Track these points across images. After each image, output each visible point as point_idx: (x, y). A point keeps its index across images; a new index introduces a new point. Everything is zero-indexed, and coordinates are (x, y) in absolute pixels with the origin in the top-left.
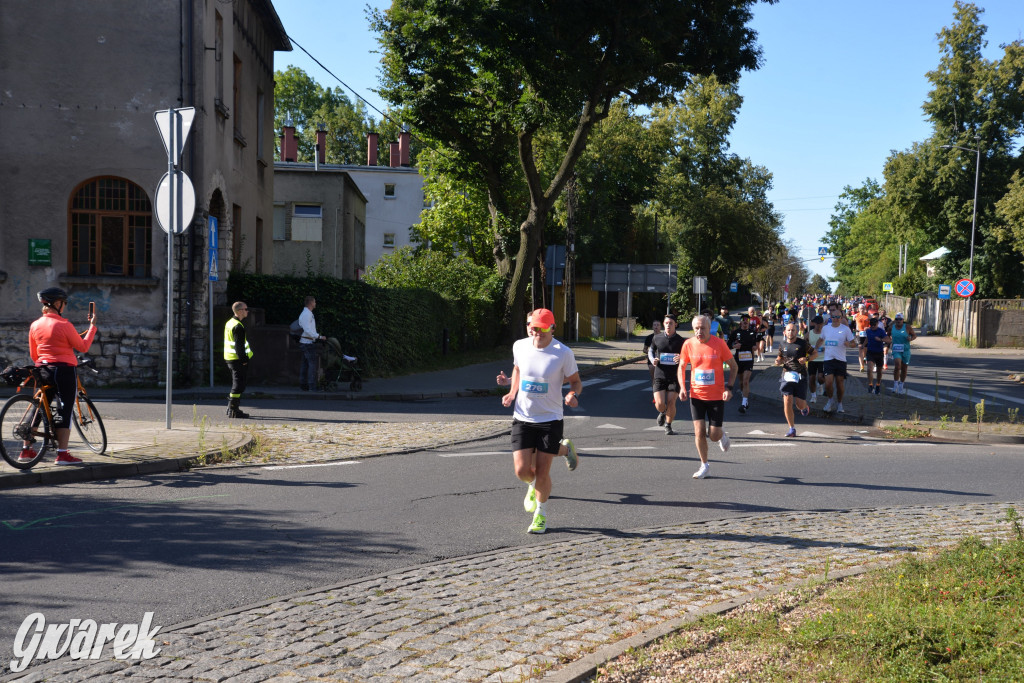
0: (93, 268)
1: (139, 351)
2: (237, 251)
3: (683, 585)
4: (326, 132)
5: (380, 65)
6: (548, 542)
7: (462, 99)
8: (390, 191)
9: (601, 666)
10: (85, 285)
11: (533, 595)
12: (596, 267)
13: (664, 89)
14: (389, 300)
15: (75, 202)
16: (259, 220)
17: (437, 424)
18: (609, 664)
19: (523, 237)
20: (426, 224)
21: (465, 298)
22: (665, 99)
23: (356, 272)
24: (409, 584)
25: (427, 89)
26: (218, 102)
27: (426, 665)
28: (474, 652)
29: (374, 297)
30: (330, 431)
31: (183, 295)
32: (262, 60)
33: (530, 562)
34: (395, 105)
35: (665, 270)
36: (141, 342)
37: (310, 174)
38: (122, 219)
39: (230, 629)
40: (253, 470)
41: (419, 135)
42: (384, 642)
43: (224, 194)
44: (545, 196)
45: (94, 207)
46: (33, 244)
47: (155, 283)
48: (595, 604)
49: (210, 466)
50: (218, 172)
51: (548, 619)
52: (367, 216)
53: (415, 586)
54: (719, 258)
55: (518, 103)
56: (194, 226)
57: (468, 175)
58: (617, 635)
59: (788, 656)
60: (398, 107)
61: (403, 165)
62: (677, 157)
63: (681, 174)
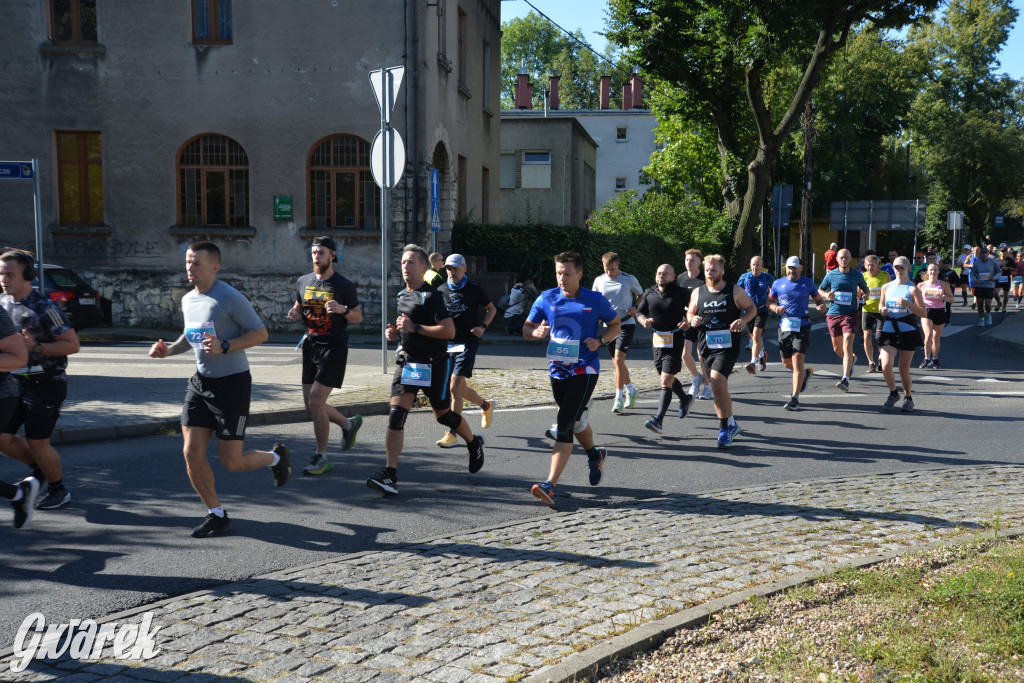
0: (329, 221)
1: (370, 299)
2: (461, 201)
3: (842, 537)
4: (559, 78)
5: (607, 7)
6: (718, 490)
8: (622, 134)
9: (717, 612)
11: (684, 541)
12: (835, 205)
13: (914, 9)
14: (607, 245)
15: (313, 160)
16: (485, 170)
18: (726, 611)
19: (751, 177)
20: (655, 166)
21: (691, 241)
22: (917, 19)
23: (586, 217)
24: (568, 527)
25: (655, 27)
26: (441, 57)
27: (555, 603)
28: (606, 595)
29: (592, 243)
30: (536, 377)
32: (488, 11)
34: (621, 47)
35: (912, 206)
36: (372, 290)
37: (540, 121)
38: (353, 175)
39: (390, 562)
41: (648, 77)
42: (524, 580)
43: (447, 147)
44: (776, 133)
45: (329, 164)
48: (742, 552)
50: (441, 125)
51: (689, 565)
52: (598, 160)
53: (572, 528)
54: (978, 190)
55: (745, 37)
56: (418, 179)
57: (697, 115)
58: (754, 584)
59: (917, 612)
60: (625, 49)
61: (635, 107)
62: (937, 82)
63: (941, 100)
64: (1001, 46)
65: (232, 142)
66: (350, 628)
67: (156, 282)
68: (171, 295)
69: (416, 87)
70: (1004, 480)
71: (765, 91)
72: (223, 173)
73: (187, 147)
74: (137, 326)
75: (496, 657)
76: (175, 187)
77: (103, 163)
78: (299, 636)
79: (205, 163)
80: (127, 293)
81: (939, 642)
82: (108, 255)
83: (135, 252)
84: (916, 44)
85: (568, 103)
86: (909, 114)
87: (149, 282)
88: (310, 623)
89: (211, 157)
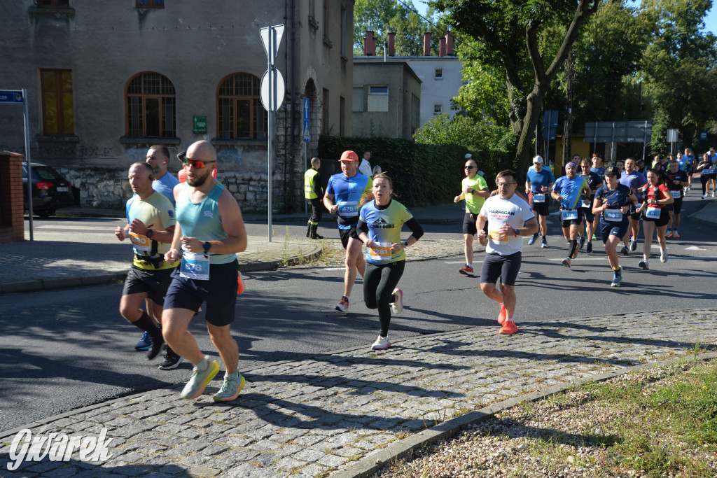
0: (232, 134)
1: (260, 189)
2: (325, 120)
4: (395, 34)
8: (439, 73)
10: (227, 146)
11: (476, 362)
12: (588, 124)
14: (427, 152)
15: (221, 91)
16: (342, 99)
17: (451, 240)
18: (504, 411)
19: (529, 104)
20: (462, 97)
21: (486, 149)
23: (413, 132)
24: (395, 351)
26: (311, 18)
27: (384, 405)
28: (420, 399)
29: (416, 151)
31: (287, 152)
33: (483, 339)
34: (439, 12)
35: (642, 126)
36: (262, 183)
37: (381, 63)
38: (249, 101)
39: (270, 375)
40: (317, 270)
41: (458, 33)
43: (315, 82)
44: (547, 73)
45: (232, 94)
46: (196, 120)
49: (290, 267)
50: (311, 67)
51: (479, 379)
52: (422, 93)
53: (398, 352)
54: (689, 114)
55: (527, 5)
56: (294, 105)
57: (492, 60)
58: (524, 392)
59: (638, 413)
60: (442, 13)
61: (448, 55)
62: (661, 37)
63: (664, 50)
64: (707, 11)
65: (164, 78)
66: (240, 422)
67: (111, 176)
68: (121, 185)
69: (293, 40)
70: (702, 320)
71: (540, 44)
72: (155, 102)
73: (133, 81)
74: (98, 207)
75: (342, 443)
76: (124, 110)
77: (74, 91)
78: (205, 427)
79: (145, 92)
80: (91, 184)
81: (653, 434)
82: (77, 157)
83: (96, 155)
84: (647, 10)
85: (402, 52)
86: (641, 60)
87: (106, 176)
88: (212, 418)
89: (149, 88)
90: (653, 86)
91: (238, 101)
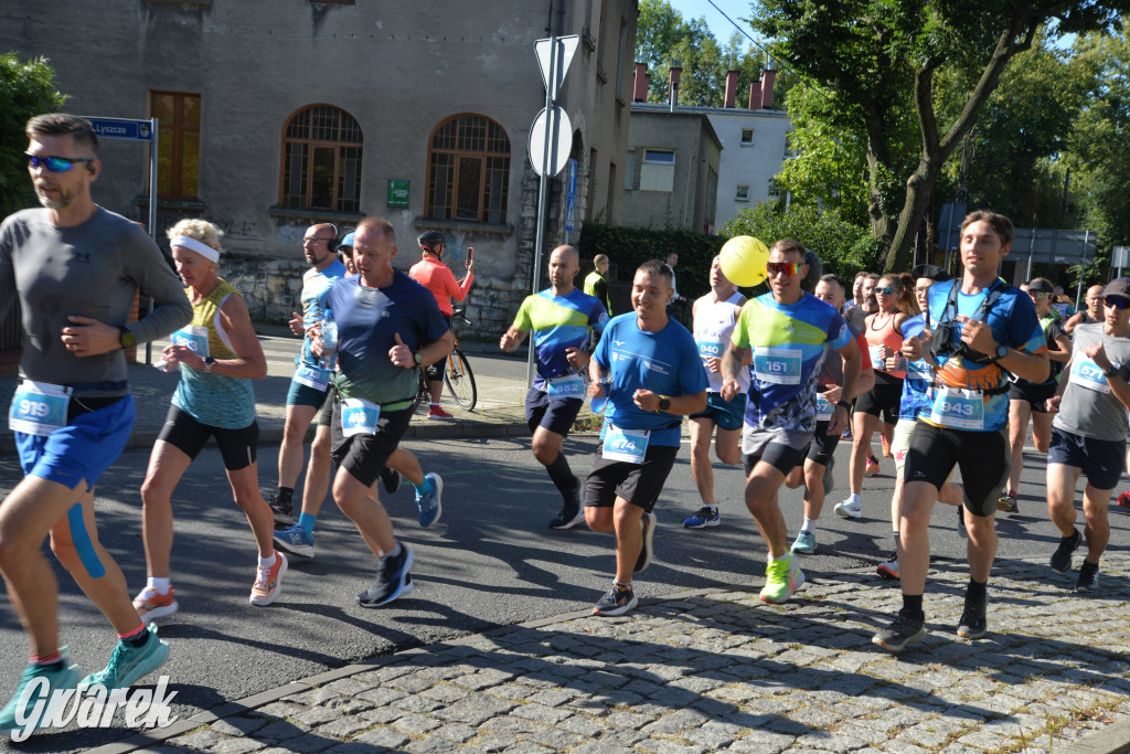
0: (449, 211)
1: (489, 303)
2: (590, 198)
4: (681, 70)
7: (846, 28)
8: (747, 136)
13: (1105, 13)
15: (436, 142)
16: (613, 166)
19: (910, 192)
20: (788, 175)
21: (834, 262)
22: (1105, 25)
23: (706, 227)
24: (840, 592)
25: (808, 16)
26: (584, 33)
34: (768, 37)
35: (1081, 237)
36: (492, 293)
37: (665, 115)
38: (479, 161)
42: (836, 661)
43: (583, 136)
44: (942, 144)
45: (453, 147)
46: (392, 185)
47: (509, 231)
50: (580, 111)
52: (721, 164)
55: (920, 33)
57: (847, 119)
60: (772, 39)
61: (764, 107)
62: (1103, 99)
63: (1107, 120)
65: (345, 114)
67: (251, 268)
68: (266, 283)
71: (935, 96)
72: (333, 150)
73: (296, 118)
76: (279, 162)
77: (201, 130)
78: (600, 715)
83: (230, 232)
85: (686, 99)
86: (1069, 135)
87: (243, 267)
89: (322, 131)
90: (1085, 176)
91: (462, 159)
